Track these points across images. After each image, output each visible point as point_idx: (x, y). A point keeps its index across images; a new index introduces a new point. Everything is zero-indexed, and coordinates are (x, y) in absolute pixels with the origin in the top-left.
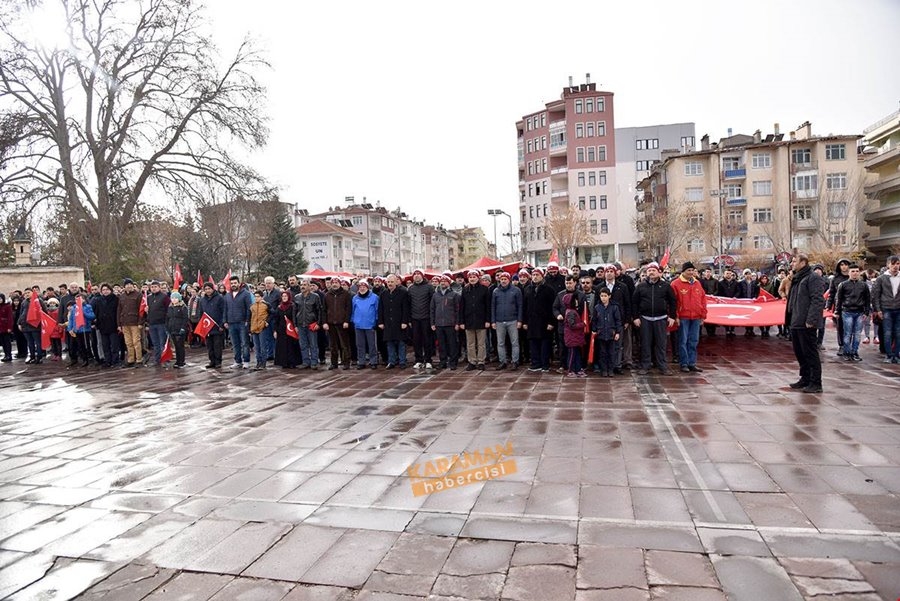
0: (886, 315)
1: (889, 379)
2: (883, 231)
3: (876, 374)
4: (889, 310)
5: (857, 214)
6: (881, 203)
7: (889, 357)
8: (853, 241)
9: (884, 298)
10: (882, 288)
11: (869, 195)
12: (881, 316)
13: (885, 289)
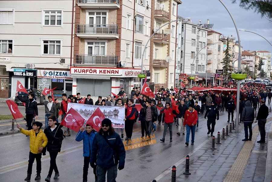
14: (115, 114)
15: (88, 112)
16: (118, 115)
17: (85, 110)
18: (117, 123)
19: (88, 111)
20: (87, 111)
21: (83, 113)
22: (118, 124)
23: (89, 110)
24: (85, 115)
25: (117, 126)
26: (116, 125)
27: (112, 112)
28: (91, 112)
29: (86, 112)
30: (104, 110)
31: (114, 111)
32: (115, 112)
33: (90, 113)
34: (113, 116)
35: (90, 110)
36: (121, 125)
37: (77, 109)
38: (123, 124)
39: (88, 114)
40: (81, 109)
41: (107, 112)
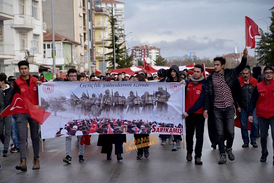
14: (160, 100)
15: (92, 99)
16: (168, 103)
17: (84, 96)
18: (166, 122)
19: (91, 97)
20: (88, 98)
21: (80, 103)
22: (168, 126)
23: (94, 96)
24: (85, 109)
25: (167, 130)
26: (163, 126)
27: (151, 96)
28: (100, 100)
29: (86, 101)
30: (131, 93)
31: (157, 93)
32: (159, 95)
33: (97, 102)
34: (155, 107)
35: (96, 94)
36: (176, 126)
37: (63, 96)
38: (180, 125)
39: (92, 105)
40: (72, 94)
41: (139, 97)
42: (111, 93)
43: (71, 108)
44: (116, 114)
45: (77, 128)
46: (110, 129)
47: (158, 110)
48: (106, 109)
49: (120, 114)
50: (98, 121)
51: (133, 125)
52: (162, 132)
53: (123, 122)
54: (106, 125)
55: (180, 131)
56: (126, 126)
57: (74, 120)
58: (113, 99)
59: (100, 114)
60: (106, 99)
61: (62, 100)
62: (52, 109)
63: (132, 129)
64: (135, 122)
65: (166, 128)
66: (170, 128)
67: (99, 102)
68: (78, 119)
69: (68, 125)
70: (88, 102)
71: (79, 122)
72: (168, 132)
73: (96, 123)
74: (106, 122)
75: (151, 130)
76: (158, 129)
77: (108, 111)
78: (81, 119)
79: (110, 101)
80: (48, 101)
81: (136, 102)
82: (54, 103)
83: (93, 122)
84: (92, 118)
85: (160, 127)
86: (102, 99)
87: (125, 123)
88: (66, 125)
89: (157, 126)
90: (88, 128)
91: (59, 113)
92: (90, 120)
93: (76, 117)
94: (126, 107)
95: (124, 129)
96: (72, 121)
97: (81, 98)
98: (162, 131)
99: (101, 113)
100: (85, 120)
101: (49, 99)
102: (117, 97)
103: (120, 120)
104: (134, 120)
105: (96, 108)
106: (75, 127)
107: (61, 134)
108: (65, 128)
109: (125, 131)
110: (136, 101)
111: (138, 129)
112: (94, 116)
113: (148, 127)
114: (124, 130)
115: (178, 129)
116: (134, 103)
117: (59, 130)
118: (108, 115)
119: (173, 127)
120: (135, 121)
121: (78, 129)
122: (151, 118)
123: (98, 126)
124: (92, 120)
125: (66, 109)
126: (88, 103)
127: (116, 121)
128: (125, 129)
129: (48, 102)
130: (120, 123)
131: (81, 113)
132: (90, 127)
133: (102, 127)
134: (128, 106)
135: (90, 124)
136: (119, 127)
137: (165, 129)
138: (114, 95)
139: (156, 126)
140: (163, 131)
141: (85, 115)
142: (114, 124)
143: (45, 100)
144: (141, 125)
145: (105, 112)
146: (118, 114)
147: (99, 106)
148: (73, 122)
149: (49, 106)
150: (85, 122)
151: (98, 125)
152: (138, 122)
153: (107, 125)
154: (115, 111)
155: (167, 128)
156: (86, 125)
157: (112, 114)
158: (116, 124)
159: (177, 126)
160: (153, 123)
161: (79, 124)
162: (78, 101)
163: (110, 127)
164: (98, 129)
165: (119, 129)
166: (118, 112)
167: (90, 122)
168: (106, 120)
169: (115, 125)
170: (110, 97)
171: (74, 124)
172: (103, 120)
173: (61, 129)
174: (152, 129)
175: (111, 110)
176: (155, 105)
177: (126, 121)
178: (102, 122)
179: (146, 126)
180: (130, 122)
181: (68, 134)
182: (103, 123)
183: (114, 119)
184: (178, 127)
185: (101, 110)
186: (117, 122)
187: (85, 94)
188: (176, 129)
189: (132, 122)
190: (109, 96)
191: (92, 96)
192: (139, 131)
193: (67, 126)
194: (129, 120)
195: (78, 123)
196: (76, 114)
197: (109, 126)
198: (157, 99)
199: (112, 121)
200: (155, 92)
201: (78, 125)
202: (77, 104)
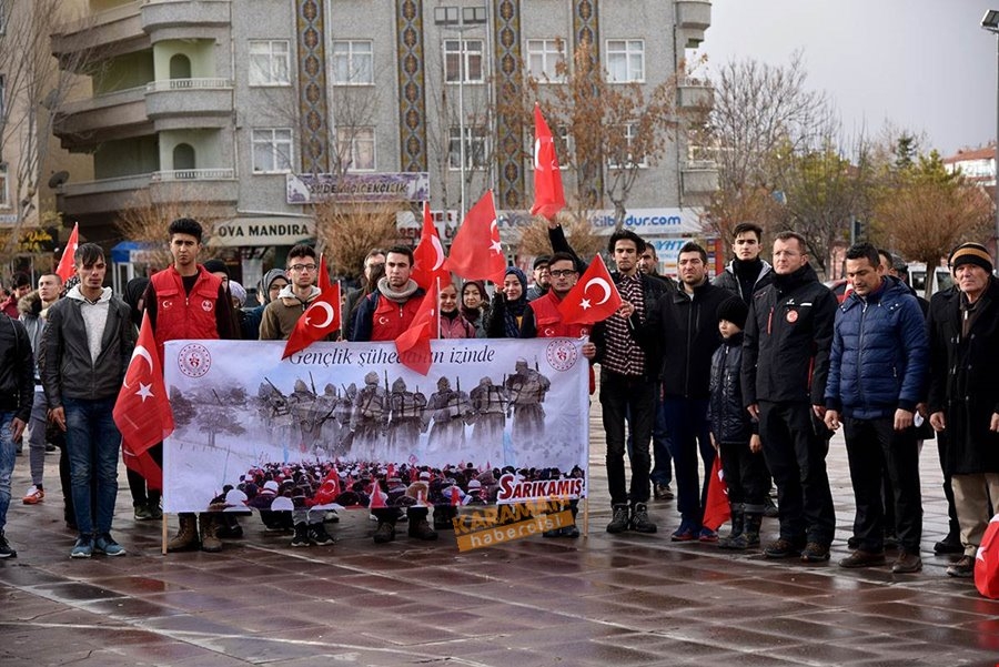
0: (75, 418)
1: (79, 605)
2: (101, 170)
3: (48, 594)
4: (81, 402)
5: (31, 111)
6: (95, 83)
7: (85, 542)
8: (24, 195)
9: (69, 368)
10: (62, 340)
11: (65, 60)
12: (61, 421)
13: (70, 341)
14: (522, 399)
15: (324, 401)
18: (541, 465)
19: (321, 392)
20: (313, 397)
21: (288, 411)
22: (545, 474)
23: (330, 390)
24: (304, 430)
25: (541, 488)
26: (532, 479)
27: (497, 389)
28: (348, 404)
29: (307, 406)
30: (443, 382)
31: (512, 379)
32: (517, 386)
33: (341, 409)
34: (509, 422)
35: (338, 386)
36: (565, 475)
37: (238, 387)
38: (576, 469)
39: (324, 420)
40: (266, 383)
41: (465, 395)
42: (382, 384)
43: (261, 427)
44: (397, 448)
45: (276, 489)
46: (376, 494)
47: (517, 432)
48: (367, 433)
49: (410, 449)
50: (341, 470)
51: (445, 481)
52: (529, 496)
53: (418, 474)
54: (367, 482)
55: (576, 489)
56: (426, 483)
57: (268, 465)
58: (387, 401)
59: (349, 449)
60: (366, 402)
61: (233, 400)
62: (203, 425)
63: (444, 491)
64: (451, 470)
65: (538, 482)
66: (549, 482)
67: (345, 411)
68: (281, 461)
69: (249, 478)
70: (314, 409)
71: (284, 472)
72: (544, 494)
73: (334, 476)
74: (366, 473)
75: (500, 492)
76: (518, 487)
77: (372, 438)
78: (289, 461)
79: (378, 409)
80: (191, 399)
81: (454, 410)
82: (210, 406)
83: (328, 472)
84: (324, 459)
85: (523, 481)
86: (354, 401)
87: (423, 474)
88: (243, 478)
89: (517, 480)
90: (312, 490)
91: (222, 440)
92: (319, 466)
93: (276, 457)
94: (426, 425)
95: (420, 492)
96: (261, 468)
97: (293, 395)
98: (528, 492)
99: (353, 446)
100: (301, 465)
101: (195, 393)
102: (400, 394)
103: (408, 468)
104: (449, 467)
105: (336, 430)
106: (272, 485)
107: (226, 503)
108: (240, 487)
109: (422, 499)
110: (455, 408)
111: (462, 493)
112: (331, 453)
113: (490, 484)
114: (420, 497)
115: (570, 481)
116: (448, 413)
117: (220, 492)
118: (373, 451)
119: (557, 478)
120: (453, 467)
121: (281, 492)
122: (498, 456)
123: (342, 484)
124: (322, 468)
125: (246, 428)
126: (312, 413)
127: (396, 469)
128: (423, 493)
129: (190, 402)
130: (406, 475)
131: (291, 442)
132: (317, 486)
133: (353, 488)
134: (432, 422)
135: (317, 478)
136: (406, 488)
137: (535, 485)
138: (390, 389)
139: (511, 479)
140: (531, 492)
141: (304, 450)
142: (391, 480)
143: (183, 395)
144: (470, 480)
145: (364, 443)
146: (404, 449)
147: (345, 423)
148: (265, 469)
149: (195, 414)
150: (303, 471)
151: (340, 482)
152: (460, 470)
153: (370, 481)
154: (395, 440)
155: (543, 482)
156: (303, 482)
157: (386, 450)
158: (395, 480)
159: (569, 474)
160: (504, 471)
161: (282, 475)
162: (282, 405)
163: (376, 490)
164: (339, 493)
165: (403, 493)
166: (404, 441)
167: (318, 474)
168: (367, 467)
169: (392, 483)
170: (378, 397)
171: (268, 477)
172: (358, 468)
173: (227, 488)
174: (500, 489)
175: (380, 436)
176: (509, 416)
177: (425, 469)
178: (354, 473)
179: (486, 481)
180: (439, 472)
181: (248, 505)
182: (355, 477)
183: (391, 465)
184: (572, 476)
185: (352, 436)
186: (400, 474)
187: (303, 384)
188: (567, 482)
189: (445, 472)
190: (378, 393)
191: (324, 393)
192: (462, 498)
193: (247, 482)
194: (436, 467)
195: (279, 472)
196: (275, 445)
197: (375, 483)
198: (513, 398)
199: (385, 472)
200: (507, 378)
201: (279, 480)
202: (279, 415)
